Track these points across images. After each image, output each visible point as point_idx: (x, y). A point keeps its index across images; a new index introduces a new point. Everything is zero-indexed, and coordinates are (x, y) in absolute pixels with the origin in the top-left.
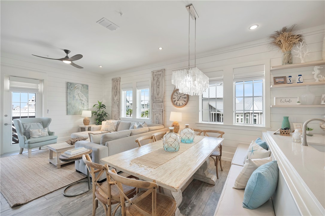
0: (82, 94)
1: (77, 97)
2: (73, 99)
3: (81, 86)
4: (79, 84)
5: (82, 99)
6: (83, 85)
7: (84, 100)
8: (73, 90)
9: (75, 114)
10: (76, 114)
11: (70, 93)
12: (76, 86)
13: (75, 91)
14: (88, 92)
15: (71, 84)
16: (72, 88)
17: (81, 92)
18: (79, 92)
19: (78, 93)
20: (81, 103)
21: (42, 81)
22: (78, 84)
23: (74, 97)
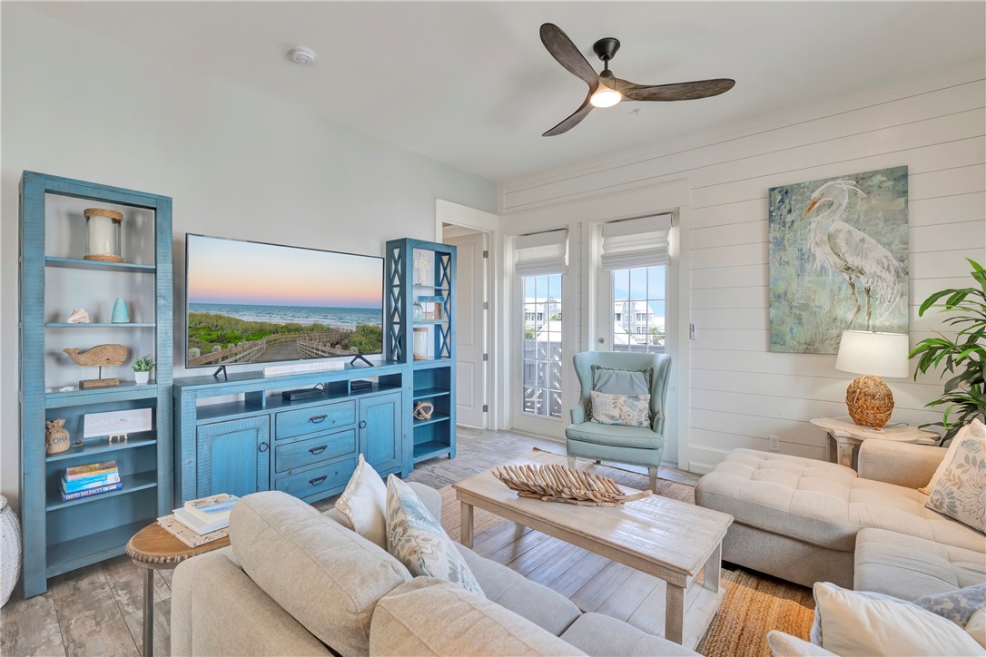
0: (858, 235)
1: (823, 255)
2: (801, 271)
3: (848, 186)
4: (834, 179)
5: (853, 261)
6: (860, 179)
7: (870, 267)
8: (796, 225)
9: (810, 348)
10: (816, 352)
11: (783, 239)
12: (815, 195)
13: (813, 226)
14: (905, 211)
15: (785, 192)
16: (790, 211)
17: (847, 220)
18: (838, 224)
19: (832, 230)
20: (853, 286)
21: (673, 215)
22: (826, 181)
23: (804, 257)
